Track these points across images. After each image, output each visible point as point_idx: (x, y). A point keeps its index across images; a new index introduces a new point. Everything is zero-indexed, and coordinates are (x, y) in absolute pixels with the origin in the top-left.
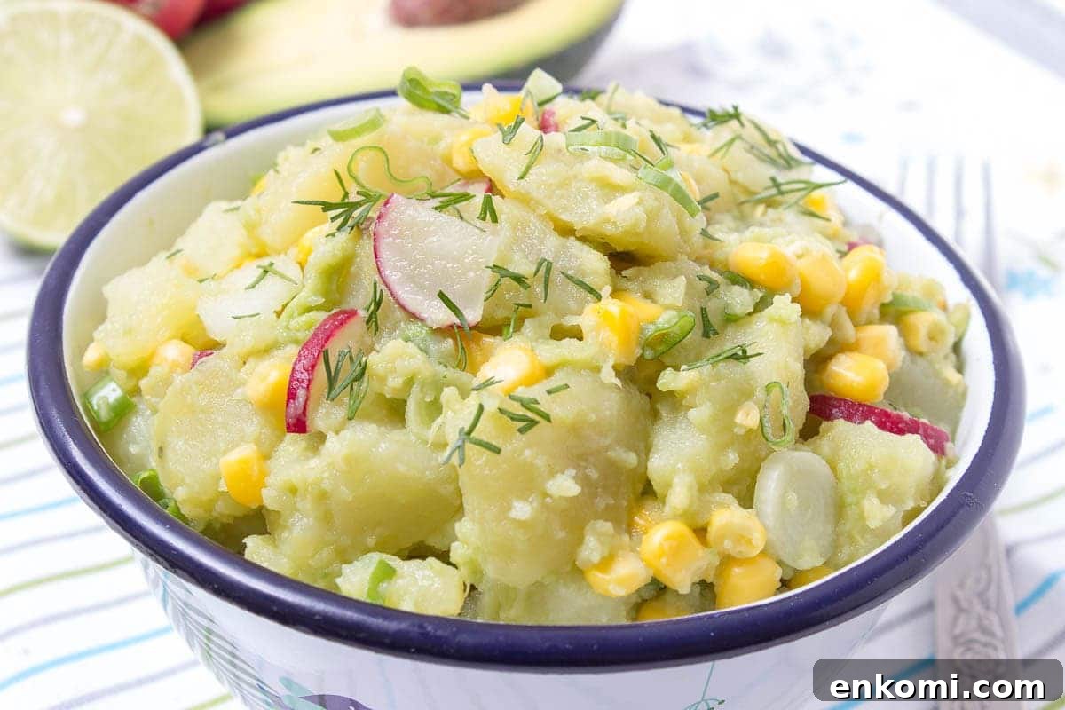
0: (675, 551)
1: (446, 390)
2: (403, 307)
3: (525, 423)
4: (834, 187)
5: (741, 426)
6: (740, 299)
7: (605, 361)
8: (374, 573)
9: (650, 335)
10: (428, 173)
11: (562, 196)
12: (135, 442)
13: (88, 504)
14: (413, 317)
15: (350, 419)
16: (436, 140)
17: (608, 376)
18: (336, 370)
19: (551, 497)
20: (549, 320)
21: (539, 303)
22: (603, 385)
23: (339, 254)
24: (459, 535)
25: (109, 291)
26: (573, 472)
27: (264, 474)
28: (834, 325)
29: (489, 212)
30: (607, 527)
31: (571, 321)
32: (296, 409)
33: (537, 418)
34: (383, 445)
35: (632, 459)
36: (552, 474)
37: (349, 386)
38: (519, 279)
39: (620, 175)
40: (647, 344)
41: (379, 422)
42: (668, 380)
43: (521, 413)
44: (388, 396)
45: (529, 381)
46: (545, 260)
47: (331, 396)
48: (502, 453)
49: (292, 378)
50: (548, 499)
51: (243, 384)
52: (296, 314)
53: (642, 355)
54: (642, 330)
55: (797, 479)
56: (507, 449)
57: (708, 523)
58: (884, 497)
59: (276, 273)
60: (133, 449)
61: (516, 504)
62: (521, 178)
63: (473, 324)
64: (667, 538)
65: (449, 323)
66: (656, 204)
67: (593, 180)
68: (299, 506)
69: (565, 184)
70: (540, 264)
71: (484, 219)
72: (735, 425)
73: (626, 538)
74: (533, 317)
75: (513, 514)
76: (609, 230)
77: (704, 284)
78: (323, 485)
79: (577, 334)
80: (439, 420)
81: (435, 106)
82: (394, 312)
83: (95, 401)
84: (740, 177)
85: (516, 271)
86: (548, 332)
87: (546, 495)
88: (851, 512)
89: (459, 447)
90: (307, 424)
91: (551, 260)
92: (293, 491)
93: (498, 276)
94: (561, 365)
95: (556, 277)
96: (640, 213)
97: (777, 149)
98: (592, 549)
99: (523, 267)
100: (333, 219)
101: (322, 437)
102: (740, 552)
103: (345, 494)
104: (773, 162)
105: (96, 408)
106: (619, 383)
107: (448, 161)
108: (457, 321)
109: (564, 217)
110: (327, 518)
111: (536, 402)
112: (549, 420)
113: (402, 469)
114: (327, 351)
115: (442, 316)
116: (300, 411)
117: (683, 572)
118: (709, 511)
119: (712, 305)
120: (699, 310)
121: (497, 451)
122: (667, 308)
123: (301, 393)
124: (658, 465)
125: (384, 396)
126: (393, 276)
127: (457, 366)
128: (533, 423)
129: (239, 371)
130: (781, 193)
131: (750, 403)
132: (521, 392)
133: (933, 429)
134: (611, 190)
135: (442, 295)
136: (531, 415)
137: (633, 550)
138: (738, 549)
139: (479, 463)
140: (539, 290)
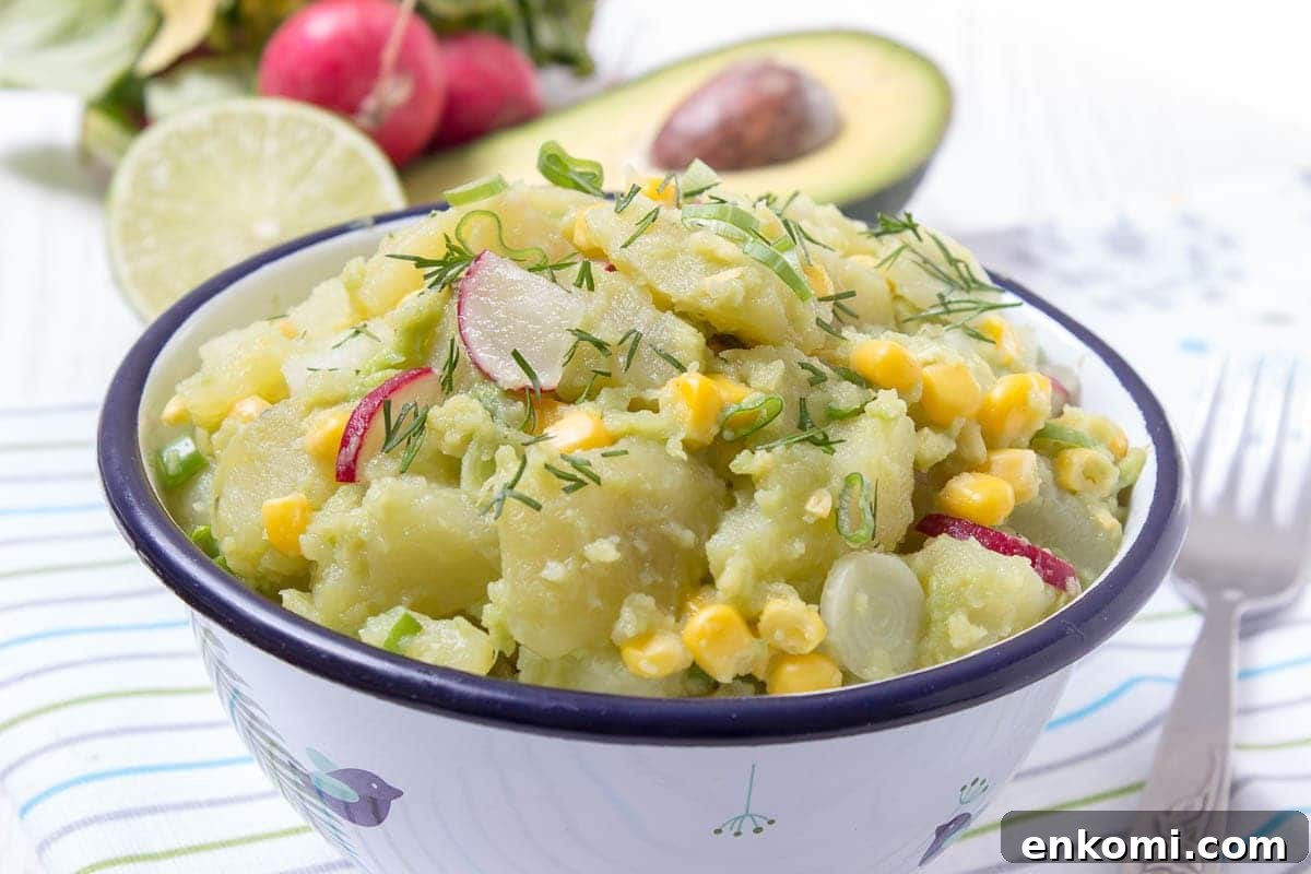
0: (718, 635)
1: (502, 448)
2: (478, 367)
3: (573, 483)
4: (1008, 309)
5: (813, 514)
6: (845, 395)
7: (674, 434)
8: (397, 625)
9: (731, 414)
10: (545, 246)
11: (664, 268)
12: (200, 499)
13: (126, 538)
14: (488, 377)
15: (402, 472)
16: (559, 215)
17: (676, 449)
18: (397, 424)
19: (589, 561)
20: (629, 391)
21: (619, 373)
22: (669, 458)
23: (426, 311)
24: (491, 598)
25: (204, 351)
26: (617, 539)
27: (306, 521)
28: (961, 440)
29: (586, 279)
30: (649, 602)
31: (651, 394)
32: (346, 456)
33: (586, 479)
34: (427, 498)
35: (688, 537)
36: (593, 539)
37: (406, 440)
38: (600, 345)
39: (727, 249)
40: (726, 424)
41: (430, 479)
42: (743, 463)
43: (571, 472)
44: (444, 453)
45: (587, 445)
46: (635, 331)
47: (388, 448)
48: (542, 511)
49: (349, 426)
50: (585, 565)
51: (303, 434)
52: (373, 370)
53: (720, 435)
54: (723, 410)
55: (874, 583)
56: (547, 506)
57: (761, 613)
58: (975, 617)
59: (369, 334)
60: (197, 507)
61: (549, 564)
62: (625, 246)
63: (546, 388)
64: (711, 619)
65: (521, 385)
66: (759, 281)
67: (699, 253)
68: (336, 557)
69: (670, 256)
70: (628, 335)
71: (580, 286)
72: (804, 513)
73: (671, 620)
74: (613, 387)
75: (545, 573)
76: (706, 304)
77: (807, 374)
78: (359, 534)
79: (654, 407)
80: (491, 479)
81: (571, 183)
82: (470, 371)
83: (165, 454)
84: (905, 291)
85: (599, 338)
86: (626, 405)
87: (584, 559)
88: (935, 630)
89: (498, 500)
90: (357, 472)
91: (640, 330)
92: (333, 541)
93: (576, 338)
94: (630, 433)
95: (644, 351)
96: (738, 286)
97: (957, 268)
98: (627, 623)
99: (608, 333)
100: (427, 277)
101: (366, 487)
102: (792, 647)
103: (383, 544)
104: (948, 280)
105: (165, 459)
106: (684, 456)
107: (569, 236)
108: (530, 384)
109: (662, 288)
110: (363, 570)
111: (589, 464)
112: (599, 483)
113: (444, 524)
114: (389, 403)
115: (513, 376)
116: (351, 459)
117: (725, 658)
118: (764, 600)
119: (814, 397)
120: (798, 399)
121: (538, 507)
122: (756, 390)
123: (354, 440)
124: (716, 546)
125: (441, 452)
126: (473, 334)
127: (522, 428)
128: (581, 484)
129: (302, 420)
130: (949, 312)
131: (824, 491)
132: (578, 454)
133: (1054, 560)
134: (718, 263)
135: (516, 355)
136: (580, 476)
137: (677, 632)
138: (791, 643)
139: (515, 519)
140: (622, 360)
